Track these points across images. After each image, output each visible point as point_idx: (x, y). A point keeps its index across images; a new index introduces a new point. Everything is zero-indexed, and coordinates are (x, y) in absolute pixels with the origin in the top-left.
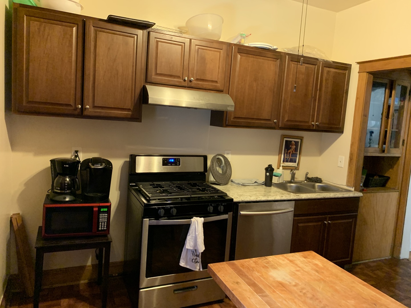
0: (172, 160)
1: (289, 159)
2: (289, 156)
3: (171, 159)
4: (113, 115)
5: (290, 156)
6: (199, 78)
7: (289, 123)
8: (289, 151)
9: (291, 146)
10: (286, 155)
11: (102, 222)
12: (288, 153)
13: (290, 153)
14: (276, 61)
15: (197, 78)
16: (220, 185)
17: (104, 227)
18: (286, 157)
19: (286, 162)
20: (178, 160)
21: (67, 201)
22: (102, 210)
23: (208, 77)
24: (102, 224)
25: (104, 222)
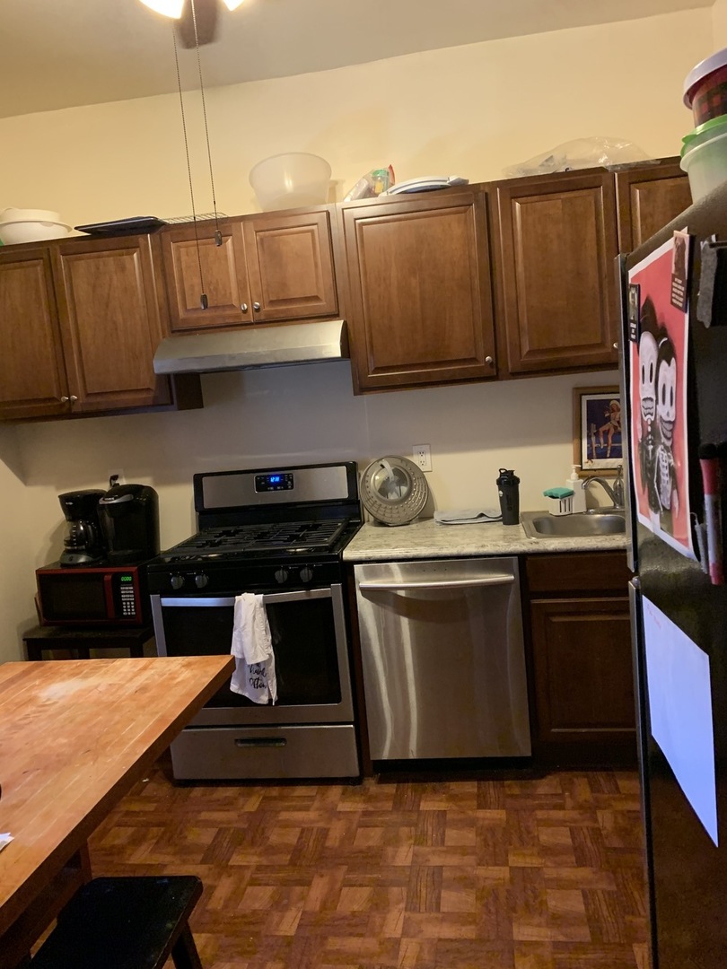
0: (277, 479)
1: (609, 448)
2: (606, 441)
3: (275, 476)
4: (122, 406)
5: (610, 441)
6: (275, 299)
7: (539, 358)
8: (601, 429)
9: (606, 415)
10: (593, 439)
11: (126, 602)
12: (601, 434)
13: (606, 433)
14: (465, 211)
15: (271, 299)
16: (389, 526)
17: (131, 611)
18: (595, 445)
19: (597, 458)
20: (288, 477)
21: (83, 563)
22: (123, 579)
23: (295, 292)
24: (126, 605)
25: (130, 601)
